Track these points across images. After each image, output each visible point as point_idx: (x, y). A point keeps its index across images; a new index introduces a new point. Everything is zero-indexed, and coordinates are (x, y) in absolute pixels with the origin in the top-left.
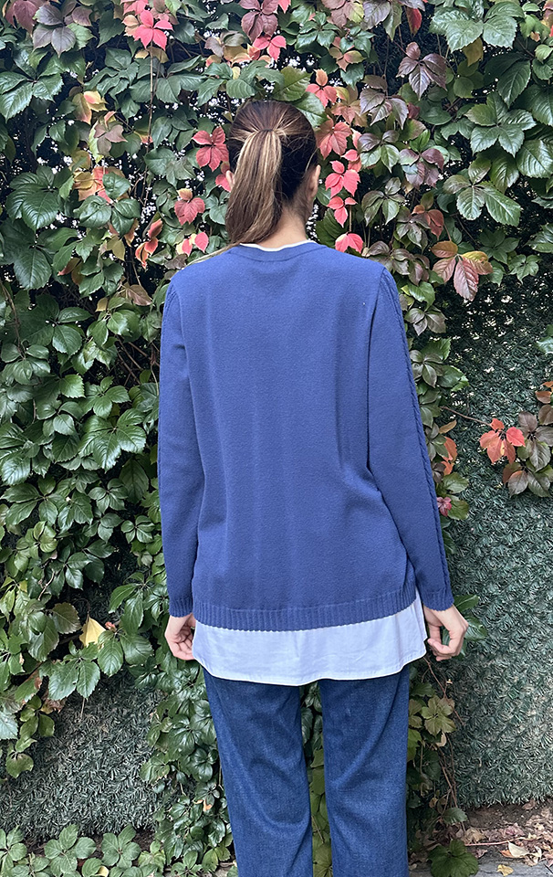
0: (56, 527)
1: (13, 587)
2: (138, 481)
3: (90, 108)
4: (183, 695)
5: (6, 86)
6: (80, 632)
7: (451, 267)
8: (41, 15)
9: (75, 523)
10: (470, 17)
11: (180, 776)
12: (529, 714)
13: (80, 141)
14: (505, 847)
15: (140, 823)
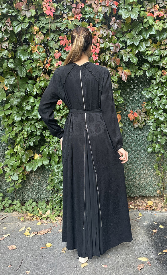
0: (27, 132)
1: (17, 145)
3: (36, 31)
4: (56, 171)
5: (15, 25)
6: (33, 156)
7: (121, 73)
8: (23, 7)
9: (31, 131)
10: (128, 11)
11: (56, 189)
13: (33, 39)
15: (47, 200)
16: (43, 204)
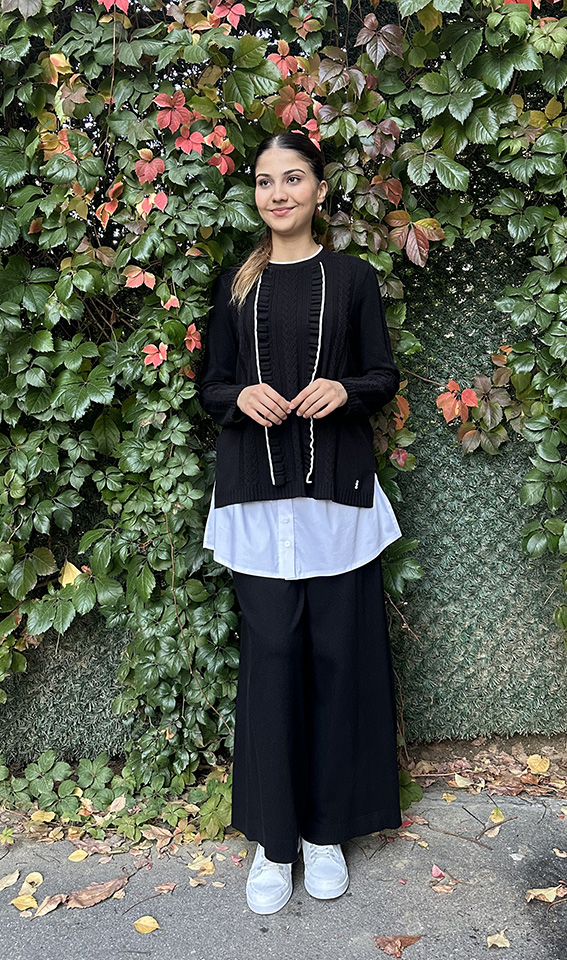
0: (25, 475)
2: (110, 435)
3: (57, 71)
4: (148, 633)
6: (57, 575)
7: (404, 235)
11: (147, 710)
12: (479, 656)
13: (47, 104)
14: (452, 778)
15: (115, 751)
16: (96, 771)
